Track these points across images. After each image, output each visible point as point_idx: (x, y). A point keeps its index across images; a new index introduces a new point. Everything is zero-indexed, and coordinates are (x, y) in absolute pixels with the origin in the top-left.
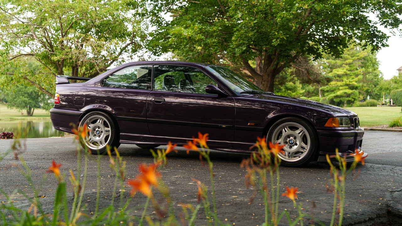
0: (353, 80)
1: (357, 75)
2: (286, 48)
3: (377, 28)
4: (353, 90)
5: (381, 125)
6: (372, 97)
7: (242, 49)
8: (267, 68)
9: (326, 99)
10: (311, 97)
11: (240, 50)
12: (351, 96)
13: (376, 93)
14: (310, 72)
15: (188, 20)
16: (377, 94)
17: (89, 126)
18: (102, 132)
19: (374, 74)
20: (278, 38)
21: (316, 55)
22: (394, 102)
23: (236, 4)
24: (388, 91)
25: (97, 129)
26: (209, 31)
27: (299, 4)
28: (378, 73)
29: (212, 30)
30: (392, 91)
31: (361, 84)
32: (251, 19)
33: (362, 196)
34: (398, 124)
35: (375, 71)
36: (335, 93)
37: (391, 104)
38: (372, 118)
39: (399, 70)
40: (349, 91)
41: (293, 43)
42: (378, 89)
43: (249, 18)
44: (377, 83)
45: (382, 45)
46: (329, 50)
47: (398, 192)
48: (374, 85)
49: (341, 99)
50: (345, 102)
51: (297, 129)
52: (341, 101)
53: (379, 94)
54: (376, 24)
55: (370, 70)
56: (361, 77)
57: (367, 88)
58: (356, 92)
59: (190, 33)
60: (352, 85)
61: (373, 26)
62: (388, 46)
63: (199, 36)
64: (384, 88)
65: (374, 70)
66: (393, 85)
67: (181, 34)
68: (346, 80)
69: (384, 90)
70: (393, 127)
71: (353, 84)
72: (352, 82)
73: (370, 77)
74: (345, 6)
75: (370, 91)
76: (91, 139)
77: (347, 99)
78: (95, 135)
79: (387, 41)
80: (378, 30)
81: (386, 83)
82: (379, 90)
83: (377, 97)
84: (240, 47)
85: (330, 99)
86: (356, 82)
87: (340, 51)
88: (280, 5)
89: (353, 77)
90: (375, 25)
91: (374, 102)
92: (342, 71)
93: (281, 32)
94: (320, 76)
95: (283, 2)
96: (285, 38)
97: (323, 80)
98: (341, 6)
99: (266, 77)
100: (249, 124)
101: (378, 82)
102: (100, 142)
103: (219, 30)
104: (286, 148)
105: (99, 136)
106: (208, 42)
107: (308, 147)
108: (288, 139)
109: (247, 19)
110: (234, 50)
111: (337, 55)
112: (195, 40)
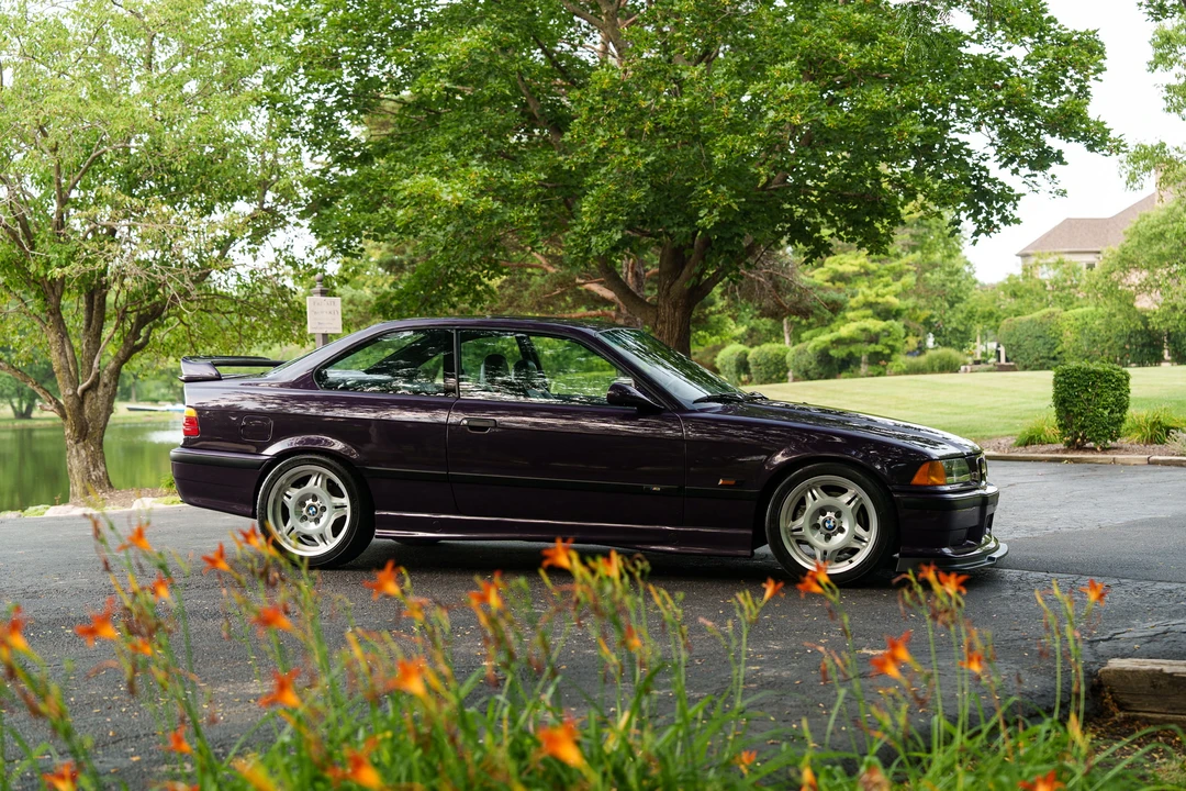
0: (887, 289)
1: (898, 275)
2: (735, 230)
3: (988, 172)
4: (889, 322)
5: (990, 438)
6: (943, 339)
7: (611, 238)
8: (670, 286)
9: (805, 351)
10: (759, 345)
11: (604, 242)
12: (883, 340)
13: (954, 325)
14: (781, 285)
15: (446, 151)
16: (955, 330)
17: (288, 493)
18: (324, 509)
19: (947, 269)
20: (714, 206)
21: (812, 247)
22: (1010, 356)
23: (592, 109)
24: (992, 323)
25: (309, 502)
26: (512, 183)
27: (776, 111)
28: (958, 265)
29: (521, 182)
30: (1005, 321)
31: (910, 302)
32: (637, 153)
33: (1030, 654)
34: (1042, 436)
35: (953, 261)
36: (832, 331)
37: (999, 360)
38: (956, 414)
39: (1024, 256)
40: (876, 325)
41: (754, 218)
42: (960, 316)
43: (631, 148)
44: (956, 296)
45: (1001, 220)
46: (851, 229)
47: (1105, 643)
48: (948, 301)
49: (853, 349)
50: (864, 358)
51: (844, 491)
52: (850, 355)
53: (962, 328)
54: (985, 160)
55: (937, 257)
56: (909, 279)
57: (927, 313)
58: (897, 326)
59: (459, 195)
60: (884, 304)
61: (977, 165)
62: (1017, 221)
63: (487, 201)
64: (979, 313)
65: (950, 256)
66: (1010, 303)
67: (434, 197)
68: (867, 292)
69: (981, 320)
70: (1026, 445)
71: (887, 302)
72: (883, 296)
73: (935, 276)
74: (903, 115)
75: (935, 320)
76: (293, 529)
77: (872, 348)
78: (305, 518)
79: (1015, 208)
80: (991, 176)
81: (985, 299)
82: (965, 318)
83: (956, 339)
84: (606, 232)
85: (818, 348)
86: (896, 296)
87: (883, 235)
88: (723, 113)
89: (888, 279)
90: (982, 164)
91: (950, 357)
92: (853, 262)
93: (724, 189)
94: (809, 295)
95: (732, 106)
96: (735, 207)
97: (819, 309)
98: (894, 114)
99: (666, 311)
100: (721, 482)
101: (961, 291)
102: (321, 535)
103: (539, 180)
104: (817, 539)
105: (317, 521)
106: (510, 217)
107: (871, 537)
108: (822, 518)
109: (627, 151)
110: (586, 240)
111: (877, 245)
112: (472, 212)
